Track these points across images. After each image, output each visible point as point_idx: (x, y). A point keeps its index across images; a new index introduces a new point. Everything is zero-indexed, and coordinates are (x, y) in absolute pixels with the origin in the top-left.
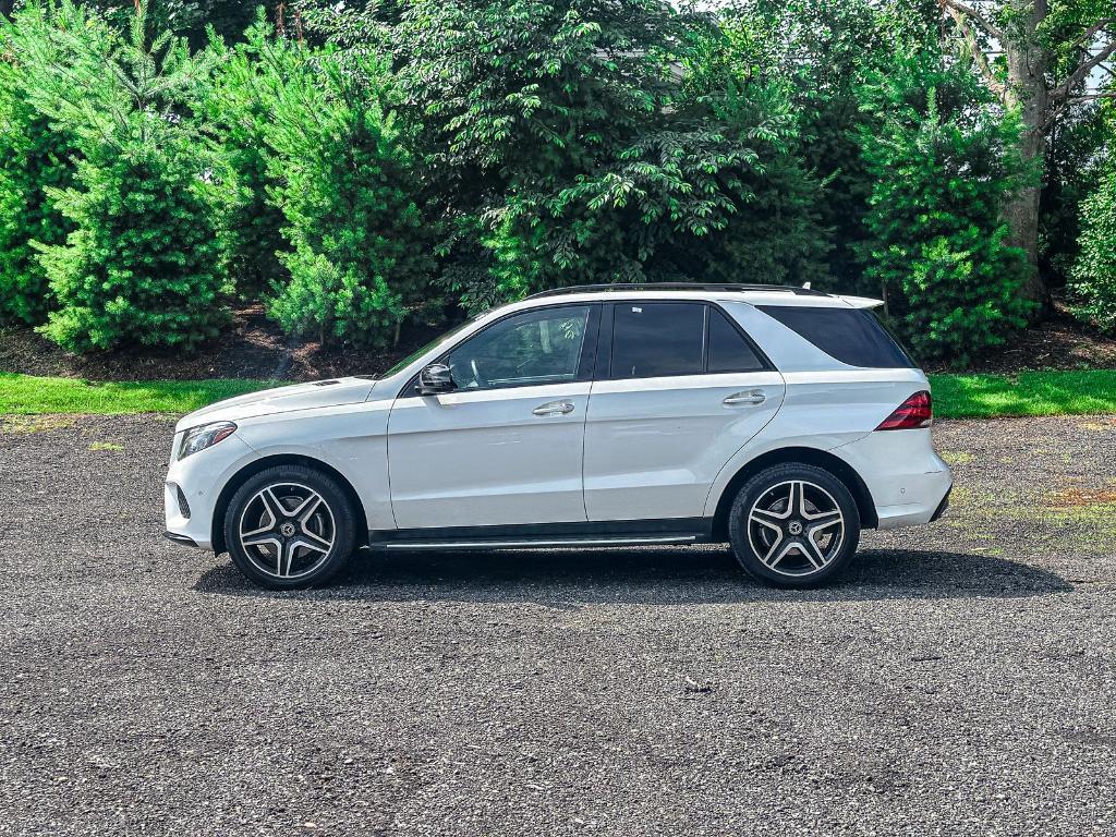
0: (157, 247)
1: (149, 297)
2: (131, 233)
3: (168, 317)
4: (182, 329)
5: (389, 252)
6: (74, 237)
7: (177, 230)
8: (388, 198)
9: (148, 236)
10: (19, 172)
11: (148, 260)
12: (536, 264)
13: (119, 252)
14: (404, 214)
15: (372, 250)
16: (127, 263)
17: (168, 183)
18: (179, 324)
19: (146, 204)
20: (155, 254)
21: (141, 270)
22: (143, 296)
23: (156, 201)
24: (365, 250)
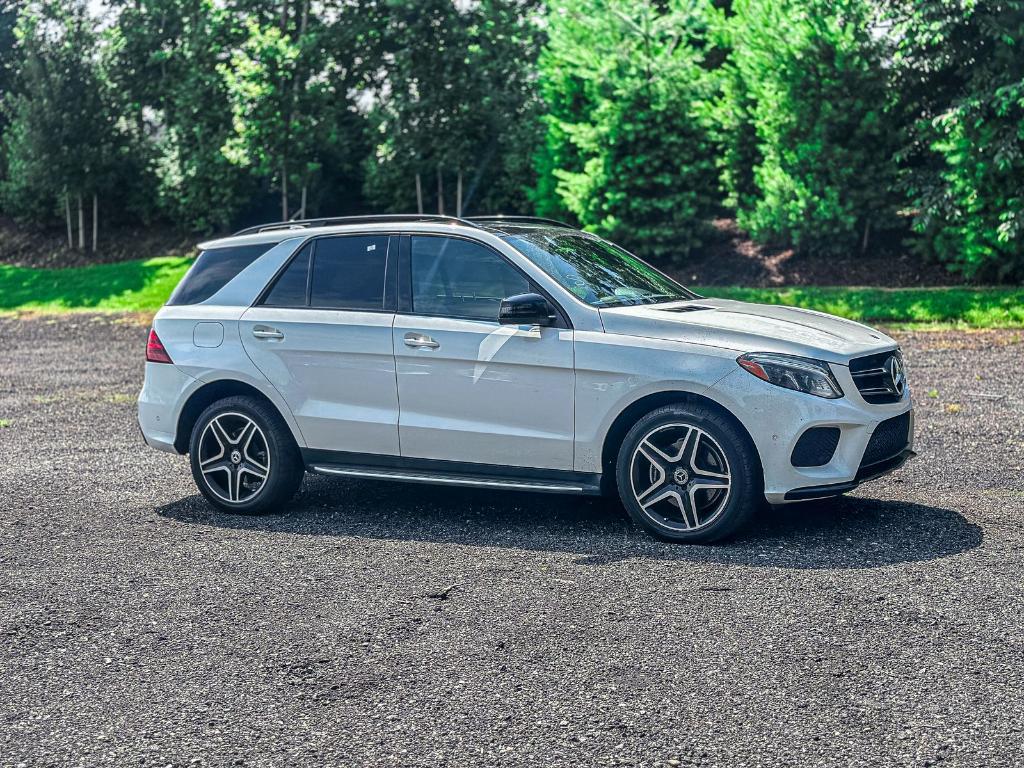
0: (648, 170)
1: (640, 216)
2: (628, 159)
3: (655, 232)
4: (668, 242)
5: (847, 161)
6: (590, 166)
7: (667, 153)
8: (849, 109)
9: (639, 161)
10: (566, 111)
11: (640, 182)
12: (981, 165)
13: (617, 176)
14: (864, 123)
15: (830, 161)
16: (623, 186)
17: (657, 112)
18: (665, 237)
19: (637, 133)
20: (648, 176)
21: (633, 191)
22: (635, 214)
23: (647, 129)
24: (824, 161)
